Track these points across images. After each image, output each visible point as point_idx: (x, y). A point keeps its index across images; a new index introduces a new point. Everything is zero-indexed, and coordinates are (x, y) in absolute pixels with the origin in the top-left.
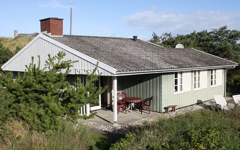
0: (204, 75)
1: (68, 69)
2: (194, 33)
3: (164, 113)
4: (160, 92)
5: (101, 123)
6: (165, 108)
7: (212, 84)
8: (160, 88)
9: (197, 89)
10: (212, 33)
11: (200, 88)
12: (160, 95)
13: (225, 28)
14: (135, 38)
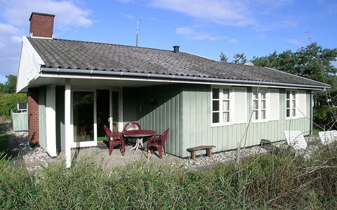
0: (273, 100)
2: (274, 54)
3: (187, 158)
6: (188, 150)
7: (288, 115)
9: (261, 120)
11: (266, 120)
12: (181, 127)
13: (314, 45)
14: (176, 48)
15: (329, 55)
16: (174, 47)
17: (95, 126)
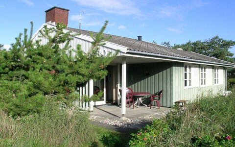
1: (68, 43)
2: (189, 42)
4: (171, 84)
5: (106, 117)
6: (176, 103)
8: (171, 80)
9: (203, 85)
10: (205, 42)
11: (206, 86)
12: (171, 88)
13: (217, 37)
14: (140, 38)
15: (228, 44)
16: (139, 37)
17: (105, 89)
